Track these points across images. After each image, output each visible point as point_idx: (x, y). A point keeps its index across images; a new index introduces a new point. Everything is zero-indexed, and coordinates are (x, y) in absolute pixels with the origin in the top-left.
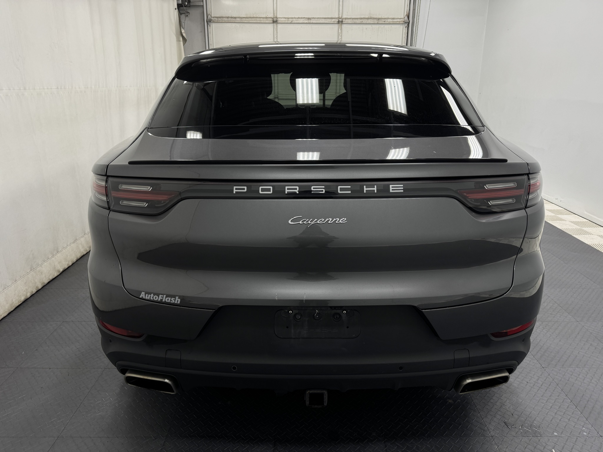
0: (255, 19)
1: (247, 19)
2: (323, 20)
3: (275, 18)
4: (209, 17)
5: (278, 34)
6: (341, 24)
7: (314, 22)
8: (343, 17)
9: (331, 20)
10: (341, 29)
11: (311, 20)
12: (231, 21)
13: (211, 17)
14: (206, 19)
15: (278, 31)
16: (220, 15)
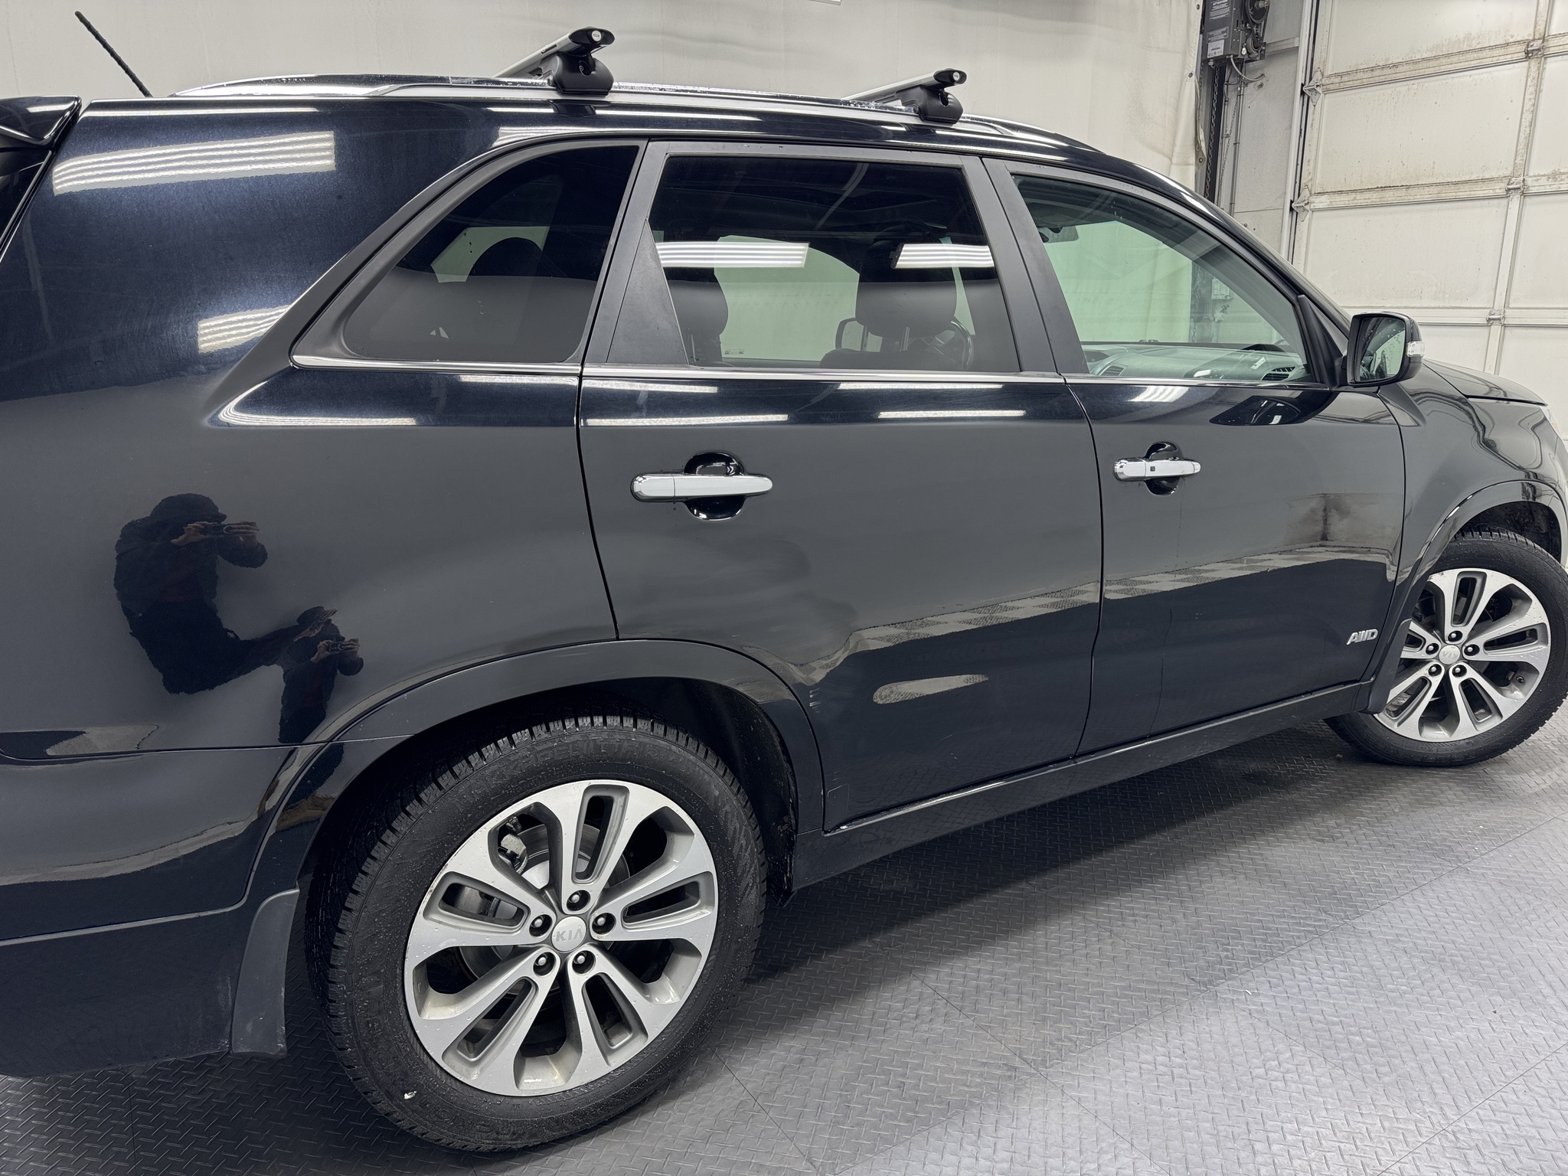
0: (1461, 58)
1: (1432, 63)
3: (1539, 39)
4: (1317, 76)
5: (1543, 96)
12: (1382, 78)
13: (1323, 73)
14: (1303, 85)
15: (1544, 87)
16: (1350, 67)
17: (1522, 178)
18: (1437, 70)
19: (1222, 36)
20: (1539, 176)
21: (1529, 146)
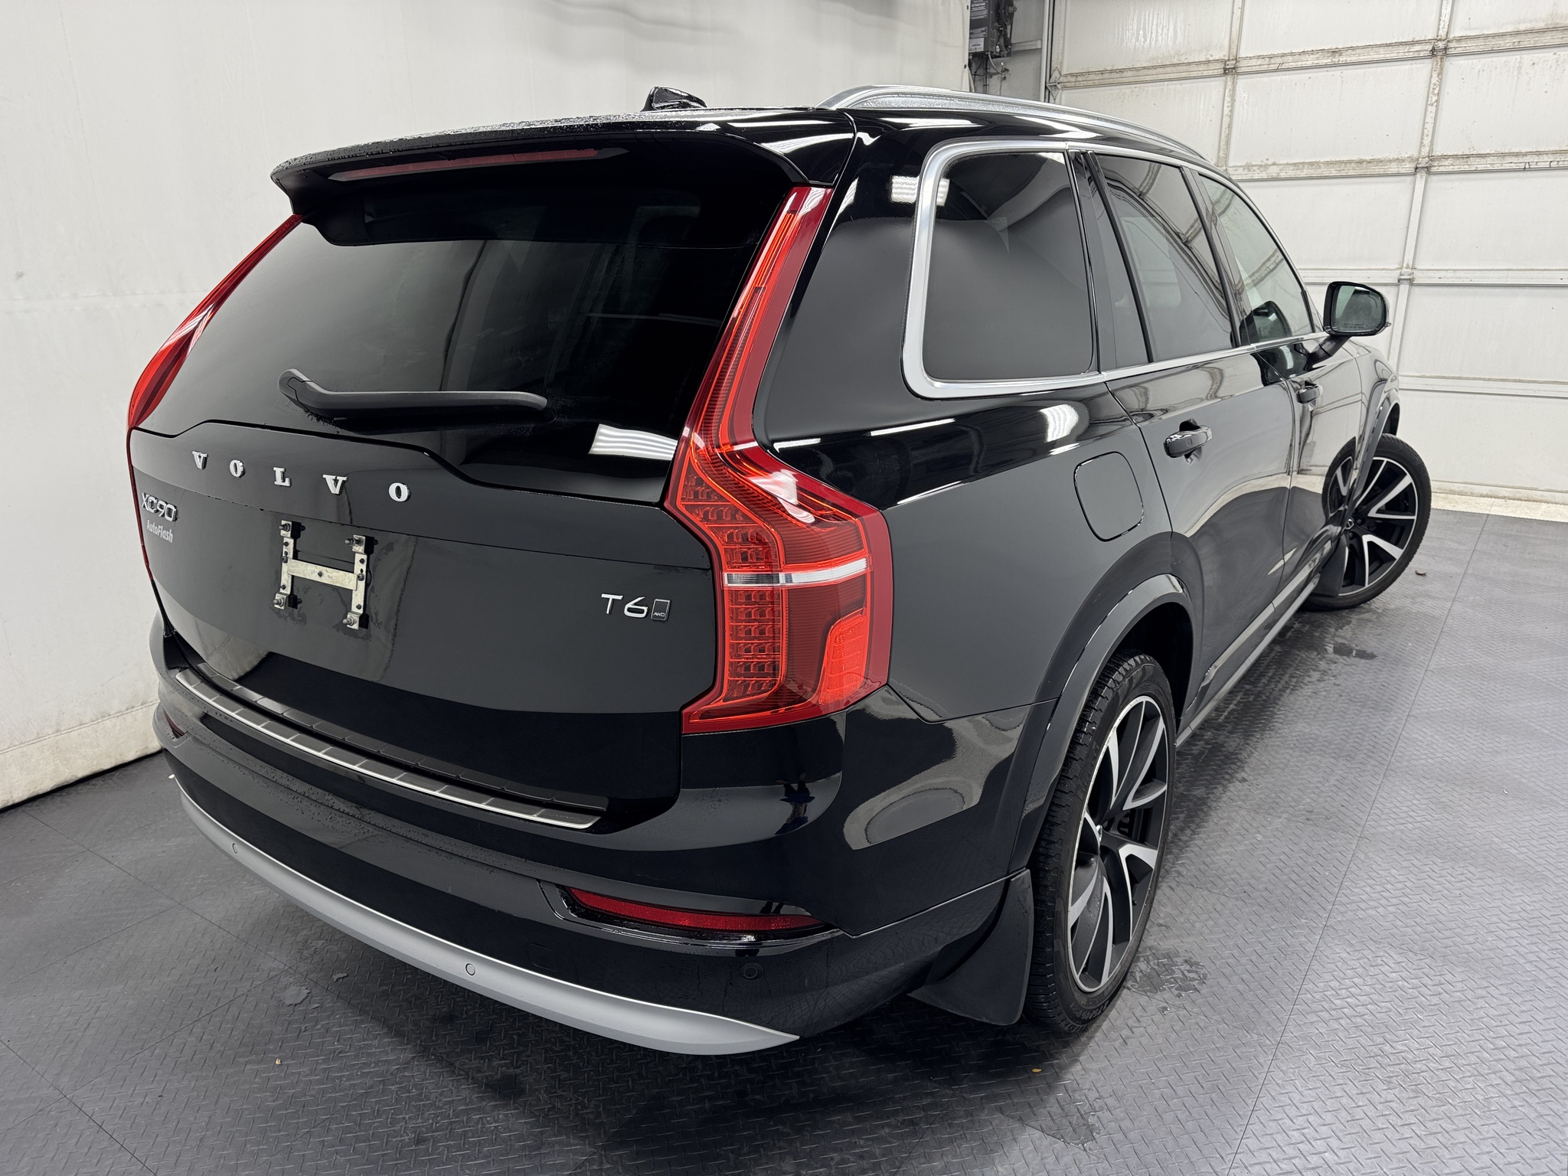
0: (1174, 69)
1: (1150, 72)
2: (1381, 50)
3: (1233, 60)
4: (1056, 74)
5: (1237, 104)
6: (1441, 58)
7: (1349, 59)
8: (1451, 36)
9: (1408, 47)
10: (1440, 74)
11: (1341, 55)
12: (1111, 81)
13: (1060, 73)
14: (1046, 83)
15: (1237, 98)
16: (1083, 69)
17: (1224, 168)
18: (1155, 77)
19: (982, 35)
20: (1236, 166)
21: (1228, 143)
